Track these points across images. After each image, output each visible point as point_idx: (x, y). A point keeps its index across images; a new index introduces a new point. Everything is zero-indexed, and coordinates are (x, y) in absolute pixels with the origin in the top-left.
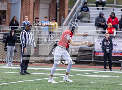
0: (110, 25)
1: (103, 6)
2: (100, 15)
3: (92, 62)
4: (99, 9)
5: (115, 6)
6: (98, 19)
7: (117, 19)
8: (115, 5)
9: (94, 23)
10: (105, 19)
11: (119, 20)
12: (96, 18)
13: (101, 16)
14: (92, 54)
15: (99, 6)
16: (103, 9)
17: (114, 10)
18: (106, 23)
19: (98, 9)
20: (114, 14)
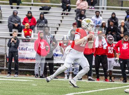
1: (18, 4)
4: (13, 8)
5: (32, 5)
6: (11, 19)
8: (32, 3)
9: (7, 24)
14: (4, 61)
15: (13, 4)
16: (18, 8)
17: (31, 9)
18: (22, 23)
19: (12, 8)
20: (31, 13)
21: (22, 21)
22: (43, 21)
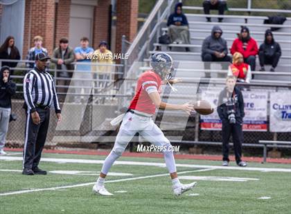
0: (237, 56)
1: (221, 13)
2: (214, 33)
3: (196, 146)
4: (212, 19)
5: (249, 13)
6: (209, 44)
7: (255, 43)
8: (249, 9)
9: (200, 54)
10: (226, 43)
11: (259, 45)
12: (205, 40)
13: (216, 36)
14: (194, 127)
15: (211, 11)
16: (220, 20)
17: (246, 22)
18: (229, 51)
19: (209, 19)
20: (247, 31)
21: (230, 46)
22: (272, 47)
